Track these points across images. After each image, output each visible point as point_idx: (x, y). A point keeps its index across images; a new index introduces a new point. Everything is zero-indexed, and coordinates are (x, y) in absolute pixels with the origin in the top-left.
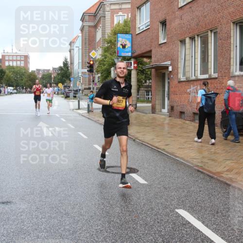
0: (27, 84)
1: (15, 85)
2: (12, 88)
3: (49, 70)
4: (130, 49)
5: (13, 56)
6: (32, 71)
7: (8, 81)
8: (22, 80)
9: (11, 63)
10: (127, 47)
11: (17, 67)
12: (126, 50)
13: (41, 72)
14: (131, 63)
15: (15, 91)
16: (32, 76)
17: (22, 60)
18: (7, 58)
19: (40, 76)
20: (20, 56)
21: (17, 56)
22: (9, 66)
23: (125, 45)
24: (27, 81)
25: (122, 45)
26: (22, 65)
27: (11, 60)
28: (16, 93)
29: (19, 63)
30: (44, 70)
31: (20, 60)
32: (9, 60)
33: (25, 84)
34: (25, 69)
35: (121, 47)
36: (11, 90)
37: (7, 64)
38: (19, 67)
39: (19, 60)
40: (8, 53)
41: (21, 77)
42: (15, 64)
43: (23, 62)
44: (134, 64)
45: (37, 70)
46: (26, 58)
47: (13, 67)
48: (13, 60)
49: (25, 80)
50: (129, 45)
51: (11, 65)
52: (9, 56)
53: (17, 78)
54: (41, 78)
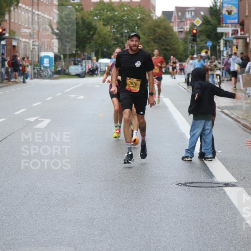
4: (237, 15)
6: (164, 13)
7: (101, 45)
10: (233, 13)
11: (122, 4)
12: (233, 17)
14: (238, 30)
16: (159, 31)
23: (231, 11)
25: (227, 11)
35: (227, 13)
44: (241, 31)
45: (178, 9)
50: (235, 10)
53: (122, 34)
54: (187, 33)
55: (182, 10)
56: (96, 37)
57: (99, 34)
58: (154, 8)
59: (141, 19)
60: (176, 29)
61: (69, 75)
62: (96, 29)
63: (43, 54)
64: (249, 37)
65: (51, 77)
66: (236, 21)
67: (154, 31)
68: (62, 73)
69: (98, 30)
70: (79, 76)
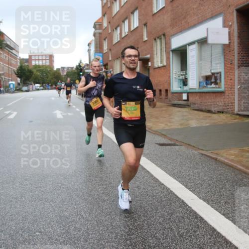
0: (52, 81)
1: (41, 82)
2: (38, 85)
3: (72, 68)
4: (102, 61)
5: (39, 55)
6: (57, 69)
7: (35, 79)
8: (48, 77)
9: (37, 63)
11: (43, 66)
13: (65, 69)
15: (42, 88)
16: (57, 74)
17: (47, 60)
18: (33, 58)
19: (65, 74)
20: (46, 55)
21: (42, 55)
22: (36, 65)
24: (52, 79)
26: (48, 64)
27: (37, 60)
28: (43, 90)
29: (44, 61)
30: (68, 68)
31: (46, 60)
32: (35, 60)
33: (50, 81)
34: (50, 68)
36: (38, 86)
37: (33, 63)
38: (45, 66)
39: (44, 60)
40: (33, 53)
41: (47, 75)
42: (41, 63)
43: (48, 61)
45: (62, 68)
46: (51, 57)
47: (39, 66)
48: (39, 60)
49: (50, 77)
51: (37, 64)
52: (35, 55)
53: (43, 76)
54: (65, 75)
55: (63, 68)
56: (33, 76)
57: (35, 75)
58: (54, 67)
59: (50, 70)
60: (62, 74)
61: (22, 91)
62: (33, 73)
63: (10, 82)
64: (113, 71)
65: (13, 92)
66: (102, 64)
67: (54, 75)
68: (19, 90)
69: (34, 73)
70: (26, 91)
